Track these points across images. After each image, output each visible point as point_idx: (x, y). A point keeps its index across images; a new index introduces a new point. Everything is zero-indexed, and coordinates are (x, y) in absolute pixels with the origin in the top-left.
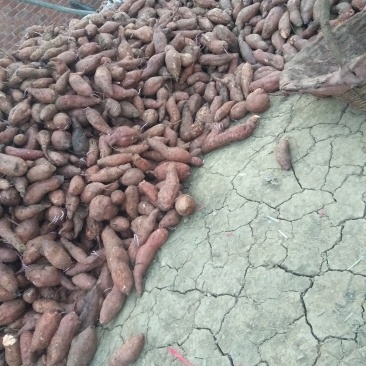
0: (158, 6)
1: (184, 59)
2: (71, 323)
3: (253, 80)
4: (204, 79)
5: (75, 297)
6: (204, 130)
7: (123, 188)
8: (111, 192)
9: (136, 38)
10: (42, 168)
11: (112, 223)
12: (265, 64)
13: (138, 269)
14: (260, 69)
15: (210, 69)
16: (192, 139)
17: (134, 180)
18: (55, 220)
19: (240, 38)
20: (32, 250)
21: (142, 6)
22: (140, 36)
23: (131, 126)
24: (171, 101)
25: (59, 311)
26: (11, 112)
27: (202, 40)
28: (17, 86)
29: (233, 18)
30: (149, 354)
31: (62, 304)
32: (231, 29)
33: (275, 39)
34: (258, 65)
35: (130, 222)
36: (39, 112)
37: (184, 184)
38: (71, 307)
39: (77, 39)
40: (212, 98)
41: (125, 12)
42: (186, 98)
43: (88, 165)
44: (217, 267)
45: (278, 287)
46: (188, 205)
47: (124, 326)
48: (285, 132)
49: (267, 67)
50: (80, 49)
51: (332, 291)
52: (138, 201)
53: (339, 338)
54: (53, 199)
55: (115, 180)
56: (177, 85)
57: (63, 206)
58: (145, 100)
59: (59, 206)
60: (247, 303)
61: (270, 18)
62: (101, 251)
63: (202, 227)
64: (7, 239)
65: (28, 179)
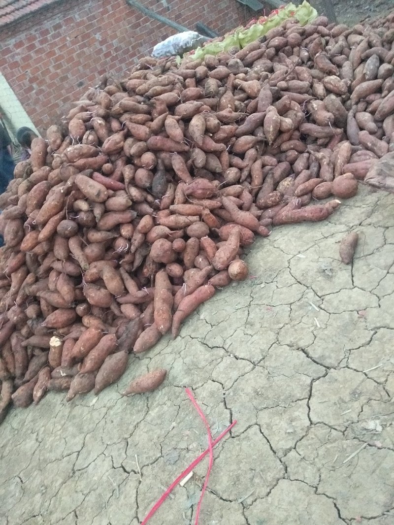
0: (276, 58)
1: (284, 124)
2: (109, 343)
3: (349, 162)
4: (300, 149)
5: (119, 323)
6: (281, 201)
8: (174, 239)
9: (242, 90)
10: (120, 200)
11: (167, 267)
12: (367, 148)
13: (178, 315)
14: (359, 152)
15: (309, 140)
16: (265, 208)
17: (198, 232)
18: (120, 250)
19: (350, 114)
20: (94, 271)
21: (260, 57)
22: (247, 90)
23: (211, 180)
24: (258, 164)
25: (103, 331)
26: (107, 140)
27: (309, 107)
28: (118, 116)
29: (350, 90)
30: (166, 388)
31: (106, 325)
32: (344, 102)
33: (388, 124)
34: (360, 147)
35: (184, 271)
36: (130, 147)
37: (244, 249)
38: (114, 330)
39: (185, 79)
40: (300, 171)
41: (240, 59)
42: (273, 164)
43: (161, 208)
44: (247, 334)
45: (294, 368)
46: (239, 271)
47: (152, 360)
48: (360, 225)
49: (368, 152)
50: (184, 91)
51: (341, 386)
52: (196, 254)
53: (330, 427)
54: (122, 231)
55: (181, 228)
56: (269, 148)
57: (129, 240)
58: (232, 157)
59: (126, 239)
60: (262, 373)
61: (388, 100)
62: (151, 289)
63: (247, 295)
64: (75, 255)
65: (105, 207)
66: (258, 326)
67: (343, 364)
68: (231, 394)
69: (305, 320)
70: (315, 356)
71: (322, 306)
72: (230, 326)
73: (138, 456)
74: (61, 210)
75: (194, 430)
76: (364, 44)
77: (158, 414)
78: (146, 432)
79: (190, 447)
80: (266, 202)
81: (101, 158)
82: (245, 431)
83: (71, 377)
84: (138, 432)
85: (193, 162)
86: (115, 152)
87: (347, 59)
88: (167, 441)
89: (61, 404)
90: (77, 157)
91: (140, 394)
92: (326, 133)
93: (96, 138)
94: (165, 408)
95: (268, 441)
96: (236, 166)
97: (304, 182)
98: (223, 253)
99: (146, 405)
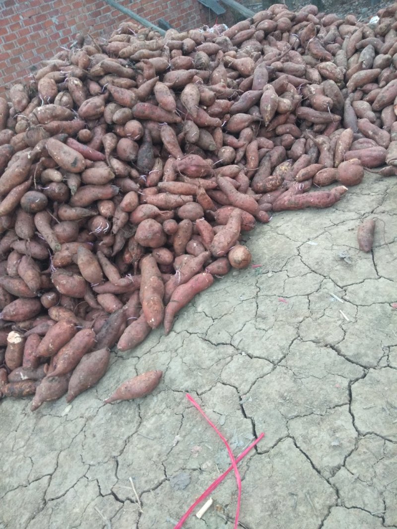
0: (265, 42)
1: (282, 104)
2: (86, 339)
3: (350, 149)
4: (296, 134)
5: (95, 315)
6: (280, 186)
7: (178, 219)
8: (164, 220)
9: (234, 68)
10: (100, 171)
11: (155, 253)
12: (367, 136)
13: (171, 307)
14: (361, 140)
15: (304, 124)
17: (192, 214)
18: (98, 230)
19: (348, 101)
20: (66, 253)
22: (240, 67)
23: (205, 158)
24: (254, 145)
25: (76, 325)
26: (84, 103)
27: (306, 91)
28: (97, 78)
29: (346, 79)
30: (163, 393)
31: (80, 319)
32: (341, 88)
33: (386, 114)
34: (360, 135)
35: (174, 257)
36: (113, 113)
37: (244, 235)
38: (88, 324)
39: (171, 50)
40: (299, 155)
41: (229, 37)
42: (270, 147)
43: (148, 185)
44: (260, 329)
45: (325, 368)
46: (244, 257)
47: (141, 359)
48: (372, 212)
49: (370, 140)
50: (173, 60)
51: (386, 388)
52: (189, 238)
53: (382, 437)
54: (102, 208)
55: (171, 209)
56: (264, 129)
57: (110, 219)
58: (226, 135)
59: (106, 218)
60: (285, 373)
61: (388, 90)
62: (136, 277)
63: (252, 285)
64: (43, 233)
65: (82, 179)
66: (271, 319)
67: (383, 363)
68: (250, 400)
69: (328, 312)
70: (349, 354)
71: (347, 298)
72: (237, 319)
73: (133, 479)
74: (26, 179)
75: (206, 445)
76: (358, 34)
77: (155, 425)
78: (142, 449)
79: (204, 467)
80: (265, 186)
81: (77, 122)
82: (275, 445)
83: (35, 380)
84: (129, 447)
85: (185, 134)
86: (94, 118)
87: (340, 48)
88: (171, 459)
89: (22, 413)
90: (48, 119)
91: (128, 401)
92: (324, 118)
93: (71, 101)
94: (164, 418)
95: (307, 456)
96: (230, 145)
97: (303, 168)
98: (223, 236)
99: (137, 414)
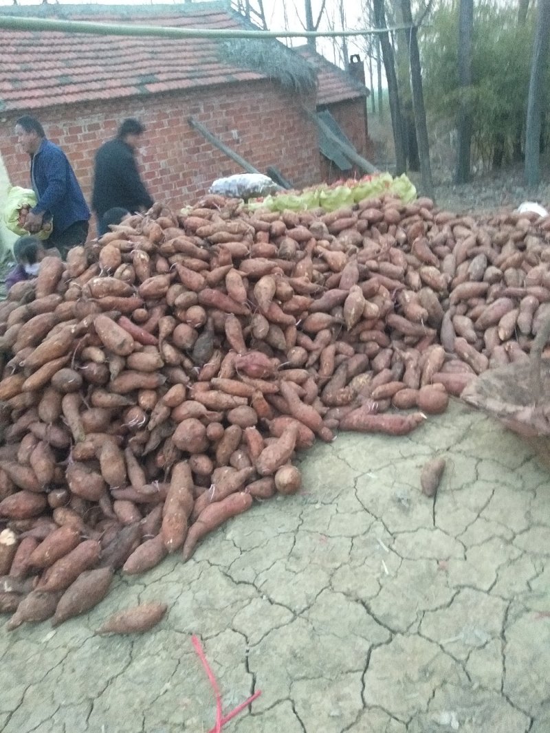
0: (368, 232)
1: (368, 310)
2: (89, 552)
3: (440, 370)
4: (383, 343)
5: (106, 526)
6: (352, 402)
7: (226, 423)
8: (210, 422)
9: (324, 259)
10: (149, 357)
11: (192, 459)
12: (463, 359)
14: (453, 362)
15: (394, 335)
16: (333, 405)
17: (244, 420)
18: (132, 423)
19: (447, 315)
20: (89, 445)
21: (349, 227)
22: (330, 260)
23: (270, 357)
24: (330, 350)
25: (81, 533)
26: (147, 281)
27: (400, 297)
28: (167, 255)
29: (450, 288)
30: (163, 632)
31: (88, 527)
32: (441, 300)
33: (489, 336)
34: (455, 356)
35: (214, 468)
36: (177, 295)
37: (299, 454)
38: (97, 535)
39: (257, 231)
40: (380, 368)
41: (326, 224)
42: (349, 354)
43: (200, 378)
44: (290, 570)
45: (349, 626)
46: (290, 480)
47: (148, 588)
49: (464, 364)
50: (255, 246)
51: (409, 659)
52: (235, 447)
53: (390, 714)
54: (142, 398)
55: (221, 410)
56: (346, 334)
57: (148, 412)
58: (301, 334)
59: (144, 410)
60: (304, 627)
61: (493, 308)
62: (164, 485)
63: (295, 515)
64: (69, 419)
65: (126, 363)
67: (413, 629)
68: (258, 652)
69: (369, 562)
70: (379, 613)
71: (394, 547)
72: (267, 555)
73: (106, 728)
74: (65, 354)
75: (197, 698)
76: (471, 240)
77: (146, 668)
78: (125, 692)
79: (188, 723)
80: (334, 398)
81: (135, 300)
82: (272, 707)
83: (19, 594)
84: (111, 689)
85: (252, 329)
86: (155, 297)
87: (451, 252)
88: (154, 709)
90: (104, 293)
91: (122, 635)
92: (416, 330)
93: (134, 275)
94: (158, 660)
95: (302, 725)
96: (304, 346)
97: (383, 384)
98: (273, 451)
99: (128, 652)
